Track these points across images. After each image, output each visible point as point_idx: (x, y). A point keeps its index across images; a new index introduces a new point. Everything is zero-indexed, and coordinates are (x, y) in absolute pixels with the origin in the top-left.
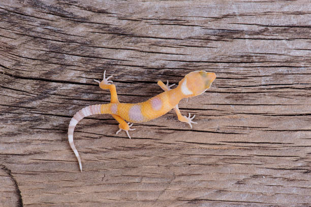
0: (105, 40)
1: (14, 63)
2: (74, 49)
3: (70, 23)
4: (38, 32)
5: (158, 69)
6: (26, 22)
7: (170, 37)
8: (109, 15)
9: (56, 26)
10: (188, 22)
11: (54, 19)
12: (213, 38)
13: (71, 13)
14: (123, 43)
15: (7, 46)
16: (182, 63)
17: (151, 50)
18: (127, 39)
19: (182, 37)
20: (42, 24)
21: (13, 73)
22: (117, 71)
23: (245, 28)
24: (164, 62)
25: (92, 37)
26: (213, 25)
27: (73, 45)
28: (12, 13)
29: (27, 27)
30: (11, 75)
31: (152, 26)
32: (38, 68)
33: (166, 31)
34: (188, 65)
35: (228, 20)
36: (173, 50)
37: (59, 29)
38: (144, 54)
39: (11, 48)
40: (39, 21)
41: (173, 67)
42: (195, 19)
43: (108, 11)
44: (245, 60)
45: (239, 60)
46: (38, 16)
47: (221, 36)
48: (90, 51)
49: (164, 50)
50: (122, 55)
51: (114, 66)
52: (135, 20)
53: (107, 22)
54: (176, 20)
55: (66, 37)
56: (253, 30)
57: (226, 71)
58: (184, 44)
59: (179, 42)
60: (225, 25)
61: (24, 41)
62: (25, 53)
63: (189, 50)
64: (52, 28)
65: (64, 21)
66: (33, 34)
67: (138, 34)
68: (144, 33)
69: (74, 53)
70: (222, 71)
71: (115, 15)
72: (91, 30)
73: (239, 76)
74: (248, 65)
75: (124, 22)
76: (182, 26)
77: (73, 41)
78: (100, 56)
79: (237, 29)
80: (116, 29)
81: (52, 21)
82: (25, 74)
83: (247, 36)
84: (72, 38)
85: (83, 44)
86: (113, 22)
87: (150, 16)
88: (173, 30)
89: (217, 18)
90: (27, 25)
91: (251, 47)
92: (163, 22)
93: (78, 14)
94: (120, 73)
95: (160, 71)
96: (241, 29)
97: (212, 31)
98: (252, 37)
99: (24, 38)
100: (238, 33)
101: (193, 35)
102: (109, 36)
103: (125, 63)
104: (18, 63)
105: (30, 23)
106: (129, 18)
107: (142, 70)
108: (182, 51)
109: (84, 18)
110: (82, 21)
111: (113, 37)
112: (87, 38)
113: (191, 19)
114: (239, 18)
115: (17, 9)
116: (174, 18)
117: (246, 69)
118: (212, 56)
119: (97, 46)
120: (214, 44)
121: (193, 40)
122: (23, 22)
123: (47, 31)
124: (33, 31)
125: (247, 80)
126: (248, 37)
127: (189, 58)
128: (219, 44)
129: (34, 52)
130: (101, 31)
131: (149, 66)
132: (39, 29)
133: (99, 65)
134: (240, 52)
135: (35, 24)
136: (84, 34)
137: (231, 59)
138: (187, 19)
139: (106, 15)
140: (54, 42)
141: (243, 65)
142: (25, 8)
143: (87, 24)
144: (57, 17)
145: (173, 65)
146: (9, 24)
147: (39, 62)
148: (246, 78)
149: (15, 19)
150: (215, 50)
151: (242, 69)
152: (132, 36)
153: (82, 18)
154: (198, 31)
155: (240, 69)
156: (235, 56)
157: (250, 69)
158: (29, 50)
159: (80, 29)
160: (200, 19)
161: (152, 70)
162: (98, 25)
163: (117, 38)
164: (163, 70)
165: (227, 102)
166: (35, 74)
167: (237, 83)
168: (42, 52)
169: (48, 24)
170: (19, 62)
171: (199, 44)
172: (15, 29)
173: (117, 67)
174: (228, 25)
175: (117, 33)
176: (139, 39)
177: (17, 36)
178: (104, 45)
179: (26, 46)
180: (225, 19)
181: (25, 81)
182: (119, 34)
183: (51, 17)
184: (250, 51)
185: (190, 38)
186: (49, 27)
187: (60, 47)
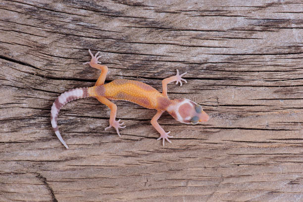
0: (142, 35)
1: (45, 63)
2: (110, 46)
3: (104, 18)
4: (70, 29)
5: (200, 64)
6: (57, 19)
7: (212, 29)
8: (145, 7)
9: (89, 22)
10: (230, 12)
11: (87, 14)
12: (258, 28)
13: (105, 8)
14: (161, 37)
15: (38, 45)
16: (226, 57)
17: (192, 44)
18: (166, 33)
19: (225, 29)
20: (74, 20)
21: (44, 73)
22: (156, 68)
23: (292, 16)
24: (206, 56)
25: (128, 32)
26: (258, 15)
27: (108, 41)
28: (41, 10)
29: (58, 24)
30: (43, 76)
31: (191, 18)
32: (72, 67)
33: (207, 23)
34: (232, 59)
35: (273, 9)
36: (216, 43)
37: (93, 25)
38: (185, 48)
39: (42, 47)
40: (71, 17)
41: (217, 61)
42: (237, 9)
43: (144, 4)
44: (293, 51)
45: (287, 51)
46: (70, 12)
47: (267, 26)
48: (126, 47)
49: (206, 43)
50: (161, 50)
51: (153, 63)
52: (174, 13)
53: (143, 15)
54: (217, 11)
55: (100, 33)
56: (300, 18)
57: (273, 63)
58: (227, 36)
59: (221, 34)
60: (270, 14)
61: (55, 39)
62: (57, 52)
63: (232, 43)
64: (85, 24)
65: (98, 16)
66: (65, 31)
67: (178, 27)
68: (183, 26)
69: (109, 49)
70: (269, 63)
71: (152, 8)
72: (127, 25)
73: (288, 69)
74: (296, 56)
75: (162, 15)
76: (224, 17)
77: (107, 38)
78: (137, 52)
79: (283, 18)
80: (153, 22)
81: (85, 16)
82: (58, 74)
83: (293, 25)
84: (107, 34)
85: (119, 40)
86: (151, 15)
87: (189, 8)
88: (215, 21)
89: (261, 8)
90: (58, 21)
91: (299, 37)
92: (203, 13)
93: (112, 8)
94: (159, 70)
95: (202, 66)
96: (288, 18)
97: (256, 21)
98: (299, 26)
99: (55, 35)
100: (284, 22)
101: (236, 26)
102: (146, 30)
103: (164, 58)
104: (50, 63)
105: (62, 20)
106: (167, 10)
107: (183, 65)
108: (225, 43)
109: (119, 13)
110: (117, 15)
111: (150, 32)
112: (122, 34)
113: (234, 9)
114: (284, 6)
115: (46, 5)
116: (215, 9)
117: (294, 60)
118: (258, 48)
119: (134, 41)
120: (259, 35)
121: (237, 31)
122: (53, 19)
123: (80, 28)
124: (65, 28)
125: (296, 72)
126: (296, 26)
127: (233, 51)
128: (265, 35)
129: (67, 50)
130: (137, 25)
131: (191, 61)
132: (71, 26)
133: (137, 62)
134: (287, 42)
135: (67, 20)
136: (120, 29)
137: (278, 50)
138: (229, 9)
139: (142, 8)
140: (88, 39)
141: (291, 56)
142: (55, 4)
143: (123, 18)
144: (90, 12)
145: (216, 59)
146: (39, 22)
147: (72, 61)
148: (295, 70)
149: (46, 15)
150: (261, 41)
151: (290, 60)
152: (171, 29)
153: (117, 12)
154: (241, 22)
155: (288, 61)
156: (283, 47)
157: (298, 60)
158: (61, 49)
159: (115, 25)
160: (243, 9)
161: (194, 65)
162: (134, 19)
163: (155, 32)
164: (206, 65)
165: (276, 96)
166: (68, 74)
167: (285, 75)
168: (75, 50)
169: (81, 20)
170: (51, 61)
171: (243, 36)
172: (46, 26)
173: (156, 63)
174: (273, 14)
175: (155, 27)
176: (178, 32)
177: (48, 34)
178: (142, 40)
179: (58, 44)
180: (269, 8)
181: (58, 82)
182: (158, 28)
183: (83, 12)
184: (298, 41)
185: (233, 29)
186: (82, 23)
187: (94, 44)
